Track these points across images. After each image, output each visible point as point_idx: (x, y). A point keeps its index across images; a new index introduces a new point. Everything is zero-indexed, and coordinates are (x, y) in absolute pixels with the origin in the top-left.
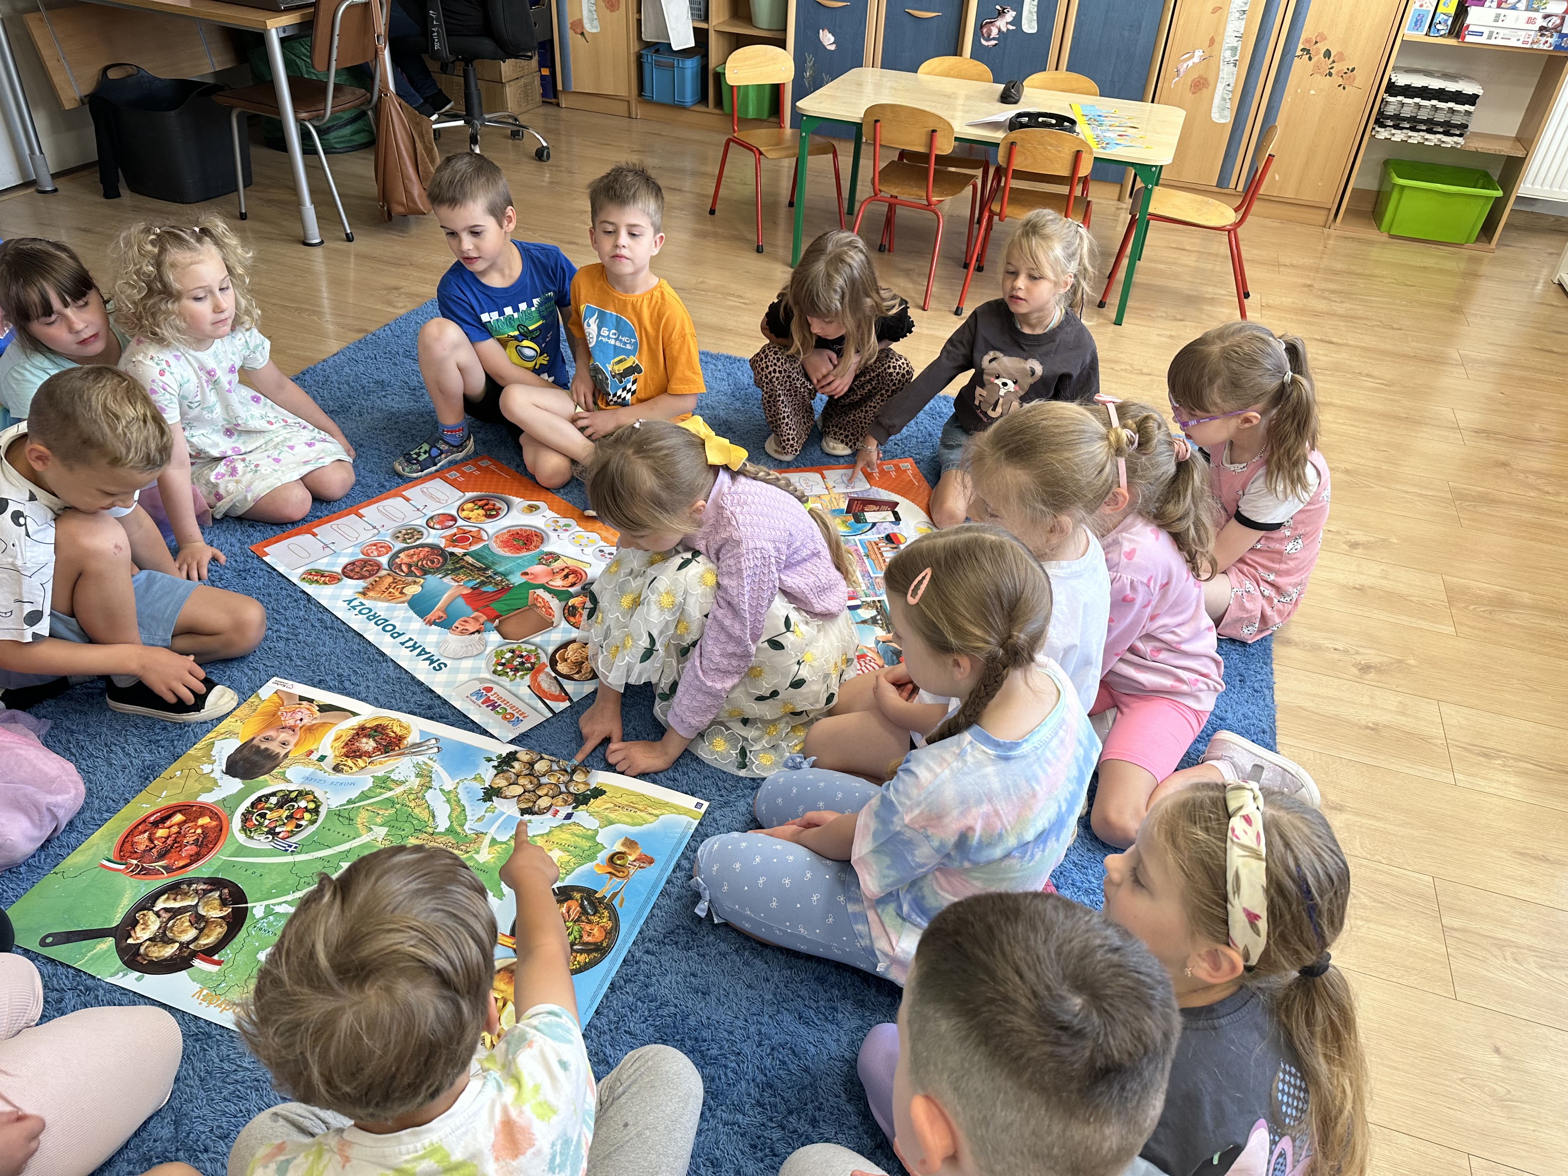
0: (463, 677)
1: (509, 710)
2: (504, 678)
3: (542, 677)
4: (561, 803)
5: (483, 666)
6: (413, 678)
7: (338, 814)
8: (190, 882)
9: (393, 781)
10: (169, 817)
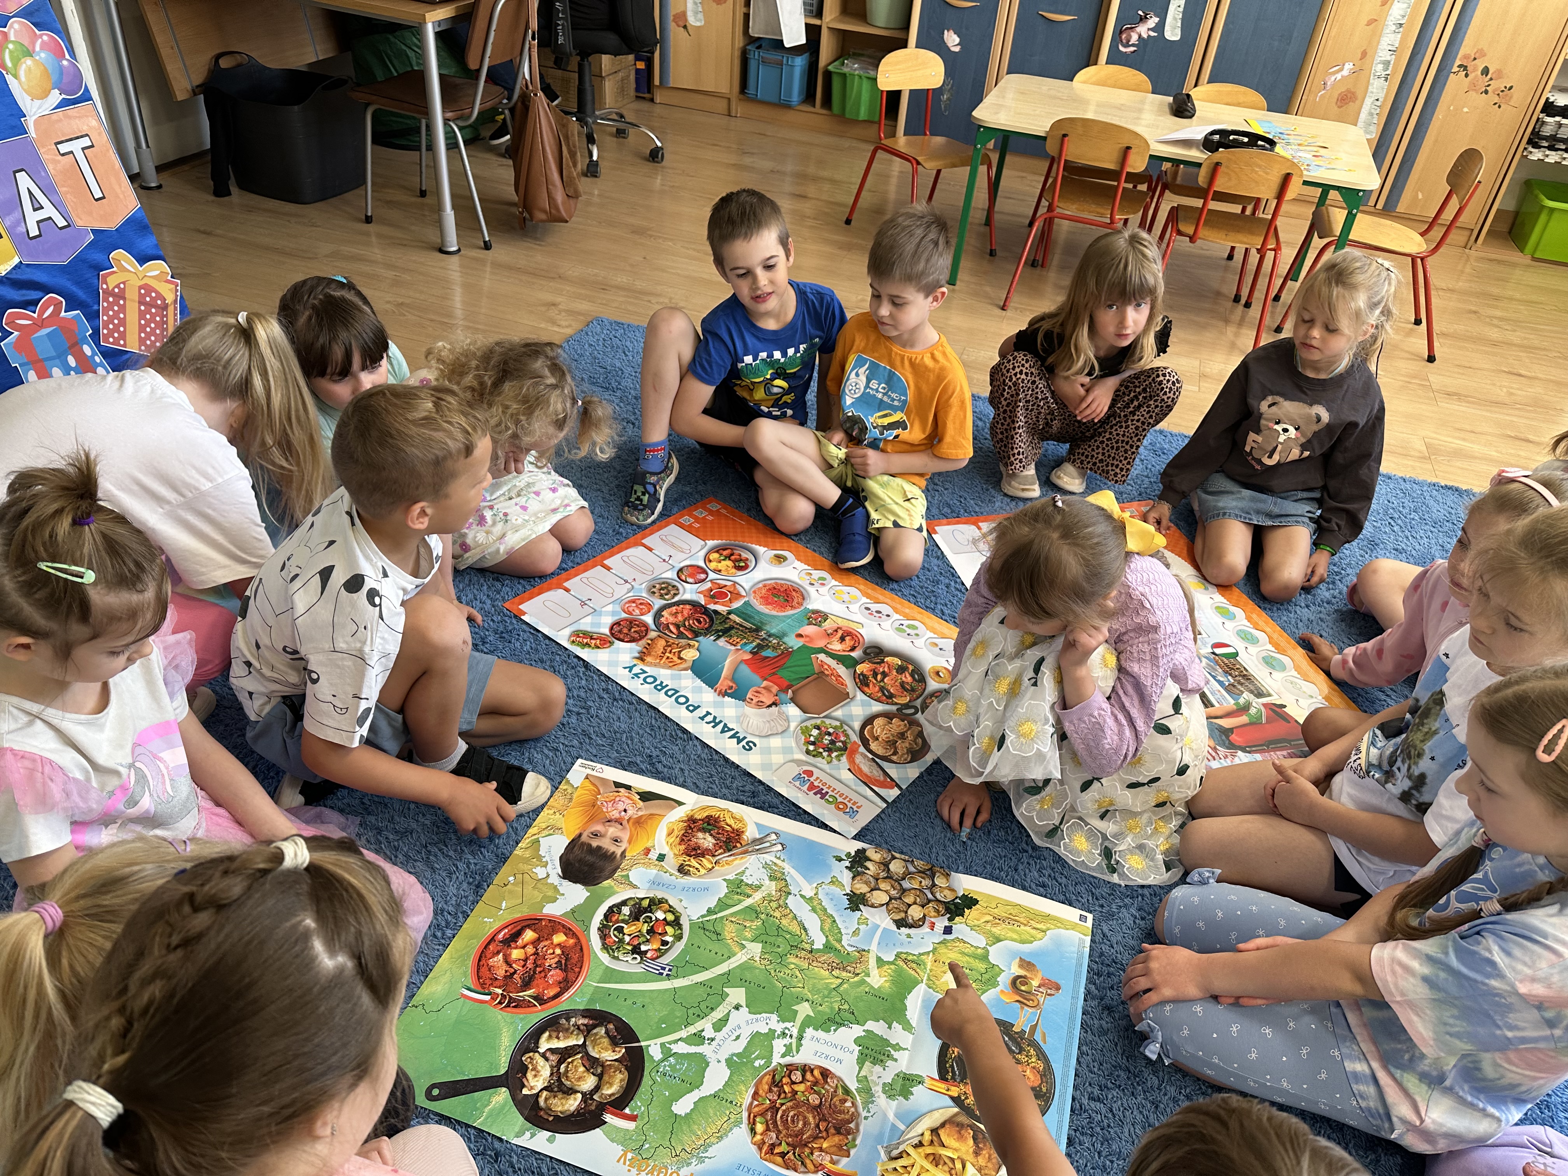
0: (777, 759)
1: (840, 800)
2: (820, 759)
3: (858, 759)
4: (933, 914)
5: (794, 745)
6: (726, 760)
7: (701, 927)
8: (568, 1015)
9: (747, 885)
10: (518, 934)
